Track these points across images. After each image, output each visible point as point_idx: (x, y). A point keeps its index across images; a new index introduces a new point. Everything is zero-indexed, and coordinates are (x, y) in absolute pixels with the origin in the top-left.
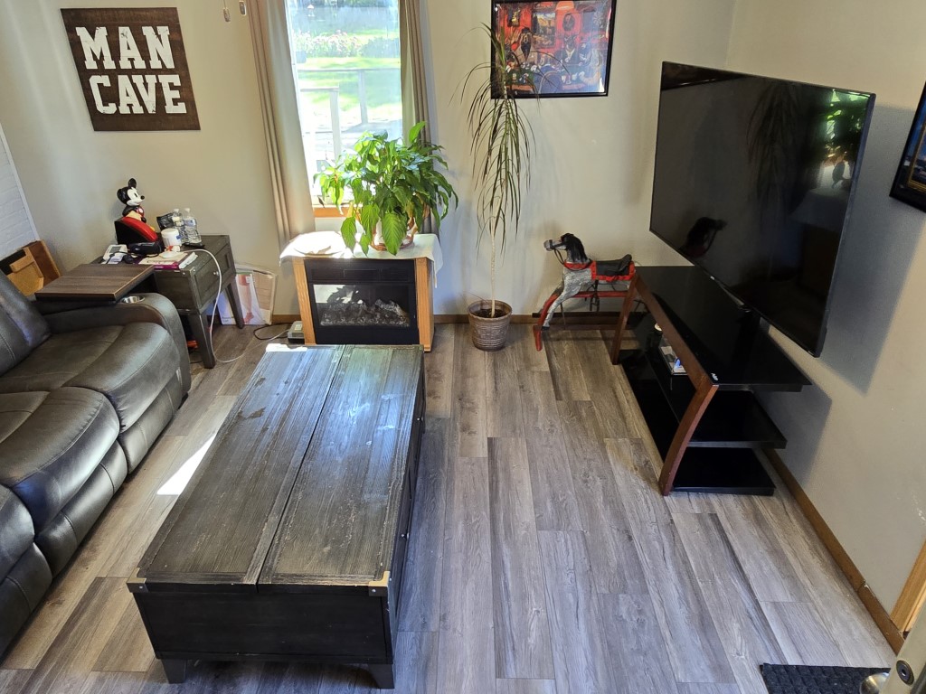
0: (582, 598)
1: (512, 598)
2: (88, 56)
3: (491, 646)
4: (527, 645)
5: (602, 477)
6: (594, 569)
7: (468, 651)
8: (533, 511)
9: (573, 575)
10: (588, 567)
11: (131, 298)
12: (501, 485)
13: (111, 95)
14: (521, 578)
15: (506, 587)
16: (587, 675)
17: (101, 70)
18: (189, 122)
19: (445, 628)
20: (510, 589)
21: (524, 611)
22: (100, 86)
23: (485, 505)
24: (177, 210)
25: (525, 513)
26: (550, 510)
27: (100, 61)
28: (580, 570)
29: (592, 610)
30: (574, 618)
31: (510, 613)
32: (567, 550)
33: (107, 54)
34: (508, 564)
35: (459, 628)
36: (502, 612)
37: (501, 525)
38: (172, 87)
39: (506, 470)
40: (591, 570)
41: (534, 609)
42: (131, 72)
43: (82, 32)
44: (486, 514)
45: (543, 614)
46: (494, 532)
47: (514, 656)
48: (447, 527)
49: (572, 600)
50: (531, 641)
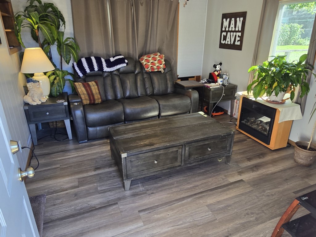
0: (183, 226)
1: (170, 207)
2: (224, 27)
3: (149, 207)
4: (153, 215)
5: (257, 219)
6: (200, 227)
7: (144, 202)
8: (214, 202)
9: (192, 221)
10: (199, 225)
11: (191, 90)
12: (220, 190)
13: (225, 38)
14: (180, 207)
15: (173, 204)
16: (150, 234)
17: (225, 31)
18: (239, 48)
19: (149, 195)
20: (173, 205)
21: (167, 211)
22: (224, 35)
23: (205, 189)
24: (225, 74)
25: (211, 200)
26: (220, 206)
27: (225, 28)
28: (195, 222)
29: (179, 230)
30: (171, 226)
31: (163, 208)
32: (203, 217)
33: (228, 26)
34: (184, 202)
35: (151, 198)
36: (162, 206)
37: (200, 195)
38: (239, 36)
39: (229, 189)
40: (198, 226)
41: (169, 213)
42: (231, 32)
43: (224, 20)
44: (202, 190)
45: (168, 216)
46: (195, 194)
47: (148, 213)
48: (188, 183)
49: (179, 223)
50: (155, 216)
